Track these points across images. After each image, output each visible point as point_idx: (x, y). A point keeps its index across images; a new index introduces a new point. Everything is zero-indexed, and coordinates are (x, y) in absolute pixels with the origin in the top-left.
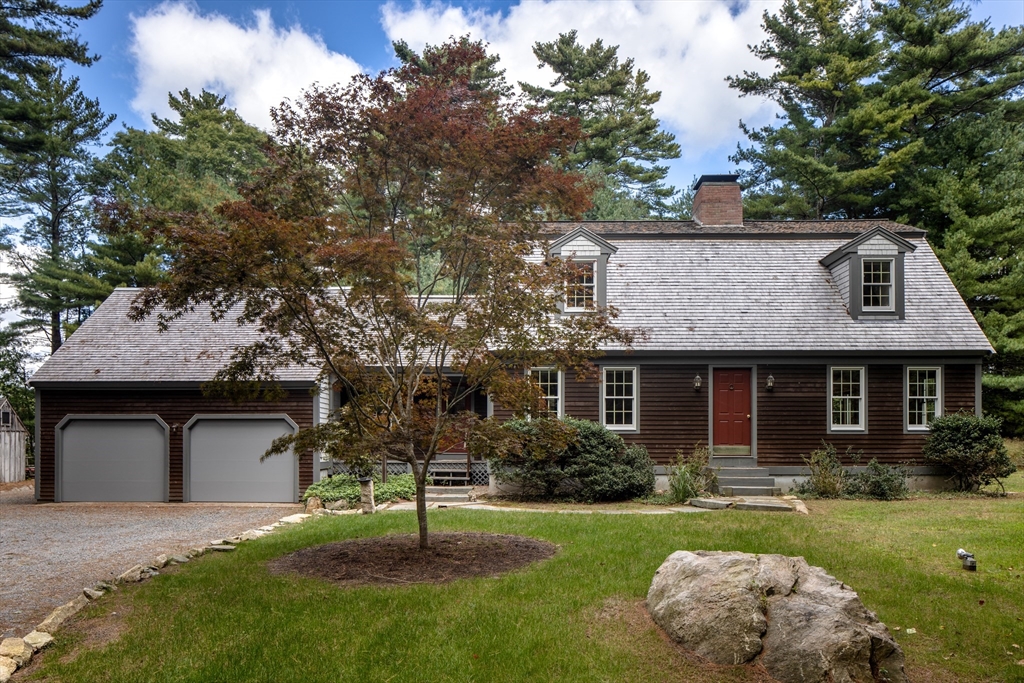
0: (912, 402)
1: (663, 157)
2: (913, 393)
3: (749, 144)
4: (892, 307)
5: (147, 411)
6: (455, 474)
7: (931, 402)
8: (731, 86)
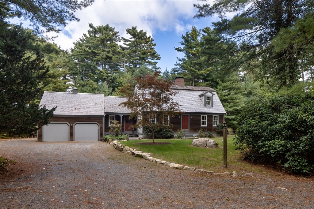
0: (214, 121)
1: (156, 59)
2: (214, 120)
3: (178, 62)
4: (211, 105)
5: (65, 121)
6: (131, 135)
7: (217, 122)
8: (175, 50)
